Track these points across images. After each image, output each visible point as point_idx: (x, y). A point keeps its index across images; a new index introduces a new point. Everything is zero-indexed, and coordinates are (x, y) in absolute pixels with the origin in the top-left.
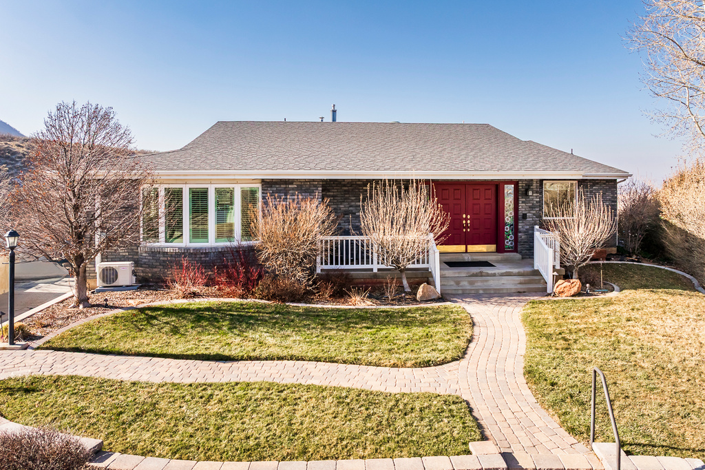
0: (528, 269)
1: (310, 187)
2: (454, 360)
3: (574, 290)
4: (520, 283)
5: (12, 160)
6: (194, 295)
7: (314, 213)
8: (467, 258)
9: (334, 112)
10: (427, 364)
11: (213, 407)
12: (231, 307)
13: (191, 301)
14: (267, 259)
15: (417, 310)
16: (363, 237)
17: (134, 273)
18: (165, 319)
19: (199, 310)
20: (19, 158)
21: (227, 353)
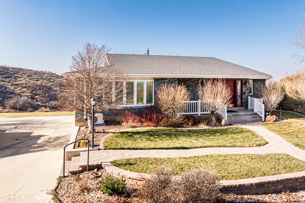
0: (252, 113)
1: (173, 81)
3: (274, 119)
4: (252, 118)
9: (148, 51)
13: (136, 129)
17: (103, 119)
18: (138, 136)
19: (145, 132)
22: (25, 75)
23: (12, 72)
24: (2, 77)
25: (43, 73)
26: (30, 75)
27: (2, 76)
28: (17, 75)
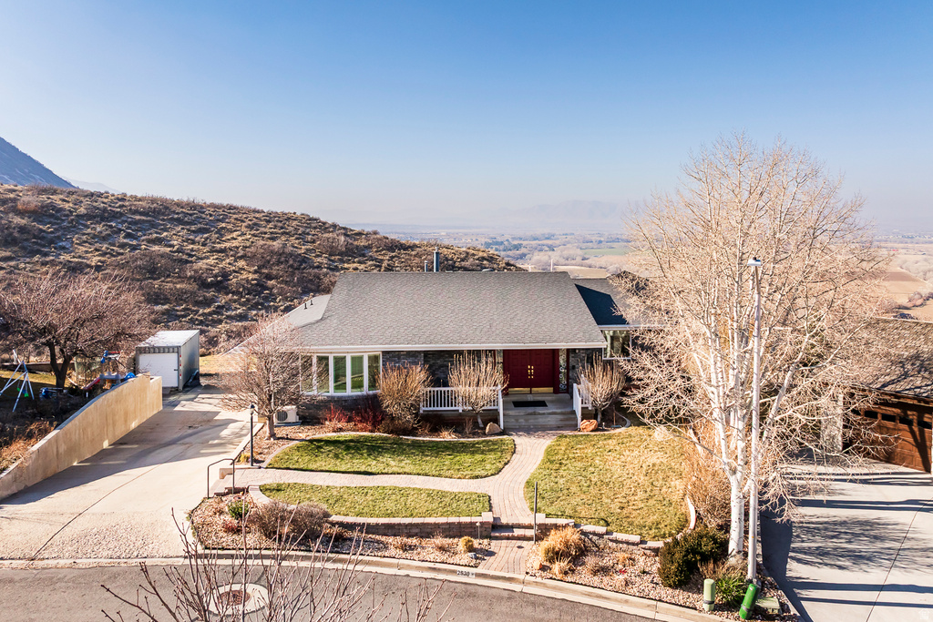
0: (568, 410)
2: (492, 475)
3: (592, 427)
5: (57, 218)
6: (341, 430)
7: (419, 375)
8: (530, 398)
10: (477, 477)
11: (369, 498)
12: (366, 439)
13: (338, 434)
14: (387, 407)
15: (483, 441)
16: (449, 389)
17: (298, 414)
18: (328, 448)
19: (346, 441)
20: (65, 215)
21: (370, 470)
22: (244, 224)
23: (211, 215)
24: (188, 230)
25: (288, 219)
26: (255, 224)
27: (188, 227)
28: (224, 225)
